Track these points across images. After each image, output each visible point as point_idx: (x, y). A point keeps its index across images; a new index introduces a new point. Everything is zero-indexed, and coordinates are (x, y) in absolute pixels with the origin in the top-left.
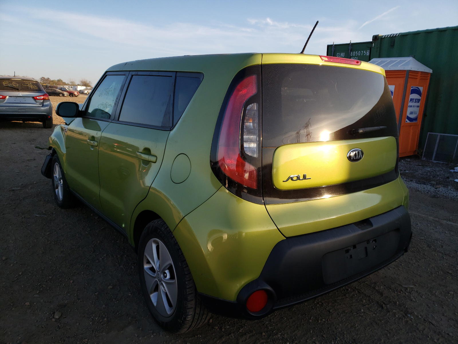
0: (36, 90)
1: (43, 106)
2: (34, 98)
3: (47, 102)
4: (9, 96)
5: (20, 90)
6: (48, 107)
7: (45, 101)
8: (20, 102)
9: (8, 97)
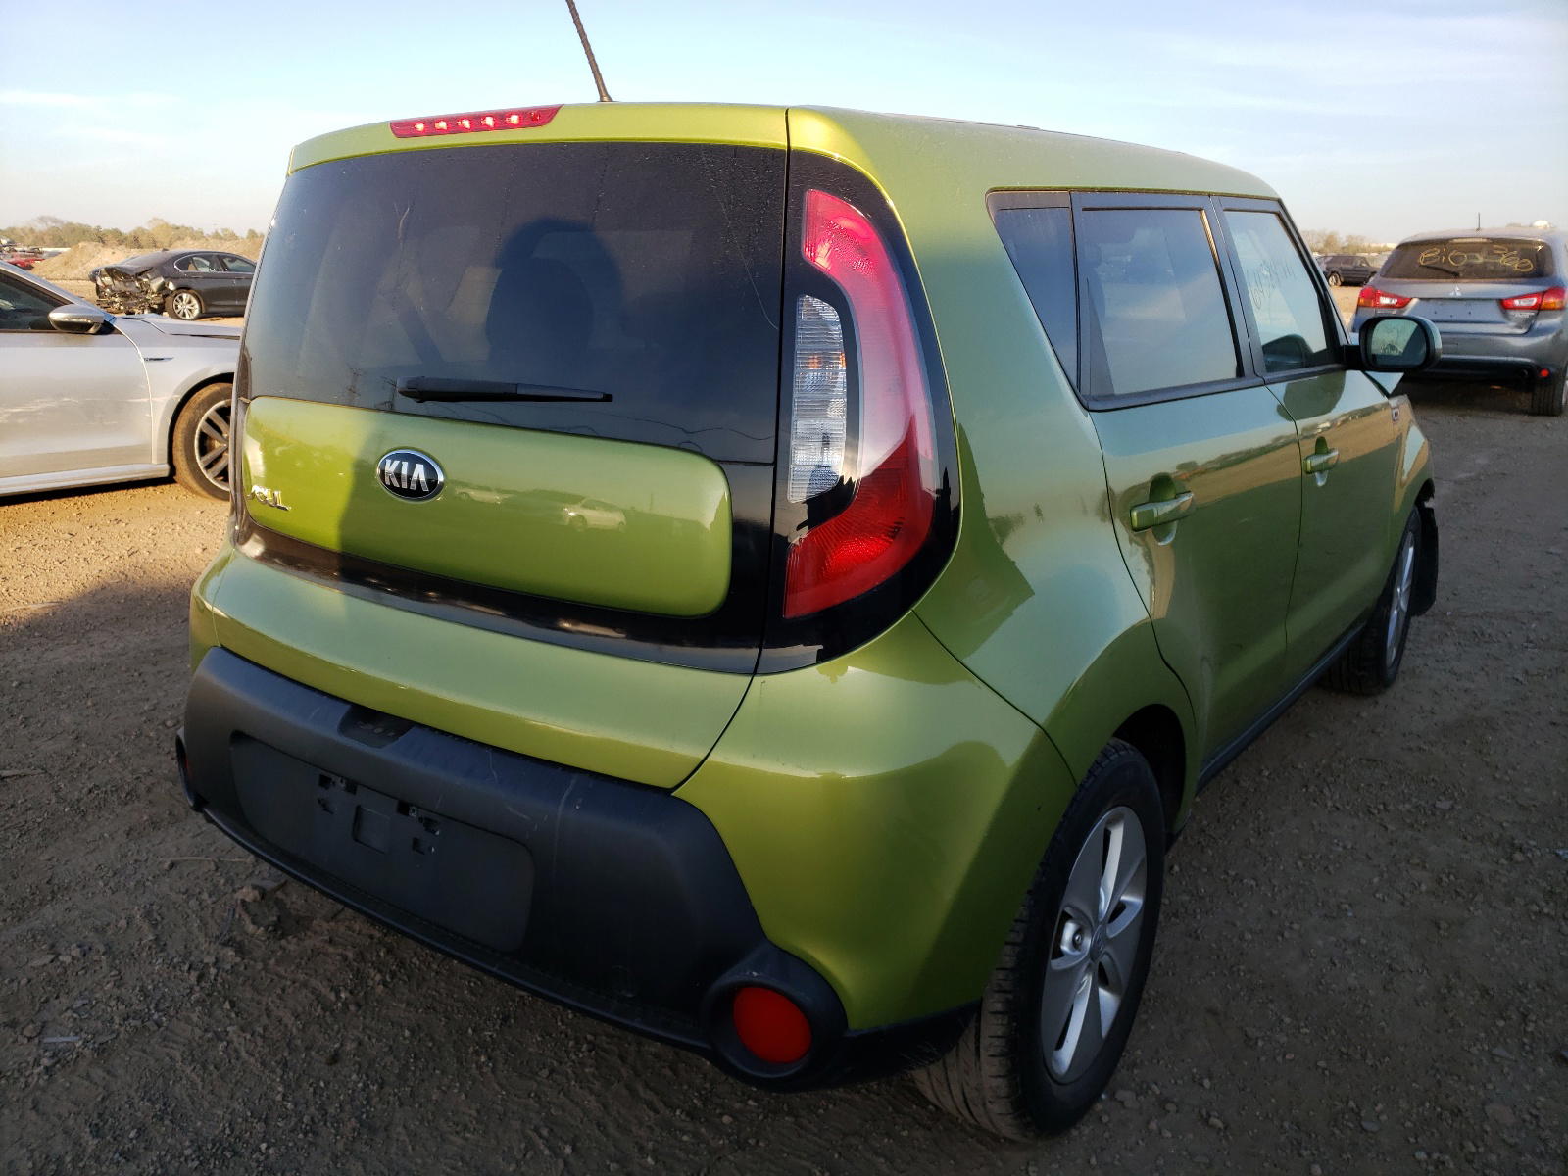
0: (1524, 276)
1: (1530, 331)
2: (1504, 305)
3: (1548, 317)
4: (1421, 299)
5: (1464, 278)
6: (1550, 337)
7: (1541, 313)
8: (1450, 318)
9: (1415, 301)
